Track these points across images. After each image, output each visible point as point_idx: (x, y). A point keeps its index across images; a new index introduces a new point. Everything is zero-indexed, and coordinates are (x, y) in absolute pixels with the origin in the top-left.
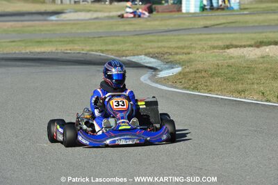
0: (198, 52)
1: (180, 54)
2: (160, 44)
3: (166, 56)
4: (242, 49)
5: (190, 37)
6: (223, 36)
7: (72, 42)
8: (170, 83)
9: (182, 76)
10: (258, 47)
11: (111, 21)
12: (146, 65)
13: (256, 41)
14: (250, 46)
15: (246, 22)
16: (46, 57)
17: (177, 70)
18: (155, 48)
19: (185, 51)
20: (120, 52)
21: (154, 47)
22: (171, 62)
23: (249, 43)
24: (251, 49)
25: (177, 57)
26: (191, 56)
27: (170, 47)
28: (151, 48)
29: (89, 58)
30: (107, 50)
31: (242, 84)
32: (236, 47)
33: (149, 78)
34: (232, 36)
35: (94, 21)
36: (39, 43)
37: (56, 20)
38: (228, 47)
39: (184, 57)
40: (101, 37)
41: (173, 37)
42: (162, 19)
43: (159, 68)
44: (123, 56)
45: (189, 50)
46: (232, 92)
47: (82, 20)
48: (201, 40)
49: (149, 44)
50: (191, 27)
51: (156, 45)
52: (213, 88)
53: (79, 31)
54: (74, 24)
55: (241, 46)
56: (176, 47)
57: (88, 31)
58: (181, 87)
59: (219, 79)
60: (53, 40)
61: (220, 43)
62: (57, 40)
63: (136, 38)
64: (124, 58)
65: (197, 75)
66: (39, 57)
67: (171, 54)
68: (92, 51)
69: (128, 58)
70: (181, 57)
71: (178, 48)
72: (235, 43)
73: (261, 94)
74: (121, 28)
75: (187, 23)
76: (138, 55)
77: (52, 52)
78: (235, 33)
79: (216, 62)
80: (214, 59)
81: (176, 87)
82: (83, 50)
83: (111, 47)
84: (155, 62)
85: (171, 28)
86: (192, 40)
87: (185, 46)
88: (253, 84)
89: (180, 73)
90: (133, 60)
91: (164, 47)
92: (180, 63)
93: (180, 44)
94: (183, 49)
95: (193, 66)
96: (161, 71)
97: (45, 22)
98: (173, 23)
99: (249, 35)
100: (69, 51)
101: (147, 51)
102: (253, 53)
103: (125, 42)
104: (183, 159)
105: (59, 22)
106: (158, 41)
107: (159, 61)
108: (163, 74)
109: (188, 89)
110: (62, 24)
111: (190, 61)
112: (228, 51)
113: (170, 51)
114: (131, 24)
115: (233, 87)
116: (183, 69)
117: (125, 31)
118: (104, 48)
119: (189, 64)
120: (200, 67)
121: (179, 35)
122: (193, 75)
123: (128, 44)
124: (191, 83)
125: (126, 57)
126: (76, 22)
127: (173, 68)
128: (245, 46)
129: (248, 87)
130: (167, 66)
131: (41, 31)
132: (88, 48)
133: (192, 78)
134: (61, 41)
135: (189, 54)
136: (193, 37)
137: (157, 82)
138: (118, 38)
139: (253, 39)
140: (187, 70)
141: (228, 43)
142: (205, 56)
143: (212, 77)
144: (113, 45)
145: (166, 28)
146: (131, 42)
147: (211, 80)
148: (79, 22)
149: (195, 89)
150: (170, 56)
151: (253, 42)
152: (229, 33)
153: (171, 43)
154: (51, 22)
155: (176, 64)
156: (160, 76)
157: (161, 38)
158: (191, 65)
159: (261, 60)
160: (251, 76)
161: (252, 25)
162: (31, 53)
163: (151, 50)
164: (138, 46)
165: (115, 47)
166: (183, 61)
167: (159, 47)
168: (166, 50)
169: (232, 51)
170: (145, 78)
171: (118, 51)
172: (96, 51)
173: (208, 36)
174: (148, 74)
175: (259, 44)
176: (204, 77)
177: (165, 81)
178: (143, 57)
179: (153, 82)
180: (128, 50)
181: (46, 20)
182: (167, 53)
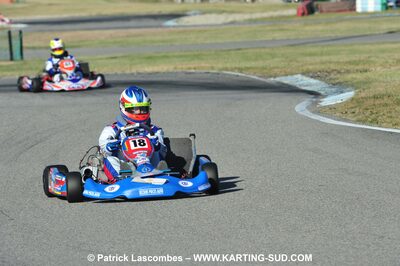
0: (379, 69)
2: (325, 58)
3: (332, 76)
5: (367, 46)
7: (198, 57)
8: (338, 114)
9: (356, 104)
11: (255, 26)
12: (304, 88)
16: (160, 79)
17: (349, 95)
18: (316, 64)
19: (360, 67)
20: (265, 71)
21: (314, 63)
22: (340, 83)
25: (349, 77)
26: (368, 74)
27: (338, 63)
28: (311, 64)
29: (221, 80)
30: (248, 68)
33: (308, 108)
35: (232, 26)
36: (150, 59)
37: (174, 27)
39: (359, 77)
40: (239, 49)
41: (343, 48)
43: (322, 93)
44: (271, 77)
45: (366, 67)
47: (211, 25)
48: (383, 51)
49: (308, 59)
50: (368, 33)
51: (318, 59)
53: (208, 42)
54: (200, 31)
56: (347, 63)
57: (220, 41)
58: (354, 119)
60: (170, 54)
62: (176, 54)
63: (290, 50)
64: (272, 79)
65: (377, 102)
66: (150, 79)
67: (339, 72)
68: (227, 69)
69: (278, 79)
70: (354, 76)
71: (350, 63)
74: (269, 37)
75: (364, 27)
76: (292, 74)
77: (169, 73)
81: (345, 120)
82: (213, 68)
83: (253, 64)
84: (316, 85)
85: (339, 35)
86: (370, 51)
87: (360, 61)
89: (352, 99)
90: (286, 82)
91: (330, 62)
92: (352, 86)
93: (354, 58)
94: (357, 64)
95: (372, 89)
96: (325, 97)
97: (160, 29)
98: (343, 27)
100: (193, 71)
101: (305, 68)
103: (273, 56)
105: (181, 29)
106: (322, 54)
107: (323, 83)
108: (328, 101)
109: (363, 122)
110: (184, 32)
111: (367, 83)
113: (338, 67)
114: (282, 30)
116: (357, 94)
117: (274, 41)
118: (243, 65)
119: (365, 87)
120: (381, 90)
121: (352, 45)
122: (371, 102)
123: (276, 59)
124: (369, 112)
125: (275, 77)
126: (202, 28)
127: (342, 92)
130: (333, 90)
131: (153, 42)
132: (220, 66)
133: (368, 107)
134: (181, 56)
135: (366, 71)
136: (372, 48)
137: (318, 112)
138: (263, 50)
140: (363, 95)
142: (388, 74)
143: (398, 104)
144: (256, 60)
145: (333, 35)
146: (283, 55)
147: (397, 108)
148: (207, 28)
149: (375, 122)
150: (339, 76)
153: (340, 56)
154: (167, 29)
155: (348, 86)
156: (323, 104)
157: (325, 49)
158: (369, 88)
162: (139, 73)
163: (311, 67)
164: (291, 61)
165: (260, 64)
166: (357, 83)
167: (323, 63)
168: (332, 67)
170: (302, 107)
171: (264, 68)
172: (232, 70)
173: (394, 46)
174: (307, 101)
177: (331, 111)
178: (299, 76)
179: (313, 112)
180: (277, 68)
181: (161, 26)
182: (333, 70)
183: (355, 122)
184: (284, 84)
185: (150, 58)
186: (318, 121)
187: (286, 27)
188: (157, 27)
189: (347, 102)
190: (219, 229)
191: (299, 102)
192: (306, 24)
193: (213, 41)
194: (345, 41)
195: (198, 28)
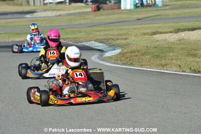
0: (133, 38)
1: (121, 40)
2: (106, 33)
3: (110, 41)
4: (165, 35)
5: (127, 27)
6: (151, 25)
8: (113, 61)
9: (122, 56)
10: (176, 33)
11: (70, 17)
12: (96, 48)
13: (175, 28)
14: (171, 32)
15: (168, 15)
17: (118, 51)
18: (102, 36)
19: (124, 37)
20: (76, 40)
22: (114, 45)
23: (169, 30)
24: (171, 34)
25: (118, 42)
26: (128, 40)
27: (113, 35)
28: (99, 36)
30: (67, 38)
31: (165, 60)
32: (161, 33)
33: (98, 58)
34: (157, 25)
35: (59, 17)
37: (30, 18)
38: (154, 33)
39: (123, 42)
40: (63, 29)
41: (115, 27)
42: (107, 15)
43: (105, 50)
44: (79, 42)
45: (126, 37)
46: (157, 66)
47: (49, 17)
48: (135, 29)
49: (97, 33)
50: (128, 20)
51: (103, 33)
52: (144, 63)
53: (48, 25)
55: (164, 33)
57: (53, 25)
58: (121, 63)
59: (148, 57)
61: (149, 31)
63: (88, 29)
64: (80, 44)
65: (132, 54)
67: (113, 40)
69: (83, 44)
70: (121, 41)
71: (118, 35)
72: (160, 30)
73: (178, 67)
74: (78, 22)
75: (125, 17)
76: (89, 41)
78: (160, 23)
79: (146, 45)
80: (145, 42)
81: (117, 64)
83: (70, 36)
84: (102, 46)
86: (129, 29)
87: (123, 34)
88: (172, 59)
89: (120, 53)
90: (87, 45)
91: (109, 35)
92: (120, 46)
93: (120, 32)
94: (122, 36)
95: (130, 48)
96: (106, 52)
98: (115, 17)
99: (170, 25)
101: (96, 38)
102: (173, 37)
103: (80, 32)
104: (122, 115)
105: (33, 19)
106: (104, 31)
107: (105, 45)
108: (108, 54)
109: (126, 65)
111: (127, 45)
112: (154, 36)
113: (112, 37)
114: (84, 19)
115: (158, 62)
116: (122, 51)
117: (81, 24)
118: (65, 37)
119: (126, 47)
120: (134, 48)
121: (119, 26)
122: (129, 54)
123: (82, 34)
124: (128, 60)
127: (115, 50)
128: (167, 33)
129: (169, 62)
130: (111, 48)
133: (128, 57)
135: (127, 39)
137: (103, 60)
138: (75, 29)
139: (173, 27)
140: (125, 51)
141: (155, 31)
142: (138, 40)
143: (143, 55)
144: (72, 34)
146: (85, 32)
147: (142, 57)
148: (47, 18)
149: (131, 64)
150: (113, 41)
151: (172, 29)
152: (156, 23)
153: (113, 32)
154: (27, 19)
155: (118, 47)
156: (105, 56)
157: (106, 28)
158: (128, 47)
159: (179, 42)
160: (171, 54)
161: (172, 17)
162: (12, 42)
163: (99, 37)
164: (89, 34)
165: (73, 36)
166: (122, 45)
167: (105, 35)
168: (110, 37)
169: (157, 37)
170: (94, 57)
171: (75, 38)
173: (140, 26)
174: (97, 54)
175: (178, 31)
176: (137, 56)
177: (109, 59)
178: (93, 42)
179: (101, 60)
180: (82, 38)
181: (23, 18)
182: (110, 39)
183: (121, 65)
184: (85, 46)
185: (18, 34)
186: (103, 64)
187: (86, 17)
188: (21, 18)
189: (117, 54)
190: (54, 120)
191: (94, 55)
192: (96, 16)
193: (50, 25)
194: (115, 24)
195: (42, 19)
